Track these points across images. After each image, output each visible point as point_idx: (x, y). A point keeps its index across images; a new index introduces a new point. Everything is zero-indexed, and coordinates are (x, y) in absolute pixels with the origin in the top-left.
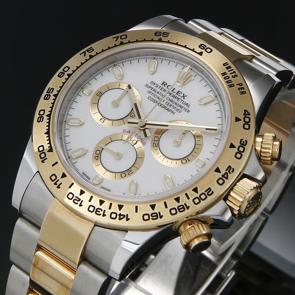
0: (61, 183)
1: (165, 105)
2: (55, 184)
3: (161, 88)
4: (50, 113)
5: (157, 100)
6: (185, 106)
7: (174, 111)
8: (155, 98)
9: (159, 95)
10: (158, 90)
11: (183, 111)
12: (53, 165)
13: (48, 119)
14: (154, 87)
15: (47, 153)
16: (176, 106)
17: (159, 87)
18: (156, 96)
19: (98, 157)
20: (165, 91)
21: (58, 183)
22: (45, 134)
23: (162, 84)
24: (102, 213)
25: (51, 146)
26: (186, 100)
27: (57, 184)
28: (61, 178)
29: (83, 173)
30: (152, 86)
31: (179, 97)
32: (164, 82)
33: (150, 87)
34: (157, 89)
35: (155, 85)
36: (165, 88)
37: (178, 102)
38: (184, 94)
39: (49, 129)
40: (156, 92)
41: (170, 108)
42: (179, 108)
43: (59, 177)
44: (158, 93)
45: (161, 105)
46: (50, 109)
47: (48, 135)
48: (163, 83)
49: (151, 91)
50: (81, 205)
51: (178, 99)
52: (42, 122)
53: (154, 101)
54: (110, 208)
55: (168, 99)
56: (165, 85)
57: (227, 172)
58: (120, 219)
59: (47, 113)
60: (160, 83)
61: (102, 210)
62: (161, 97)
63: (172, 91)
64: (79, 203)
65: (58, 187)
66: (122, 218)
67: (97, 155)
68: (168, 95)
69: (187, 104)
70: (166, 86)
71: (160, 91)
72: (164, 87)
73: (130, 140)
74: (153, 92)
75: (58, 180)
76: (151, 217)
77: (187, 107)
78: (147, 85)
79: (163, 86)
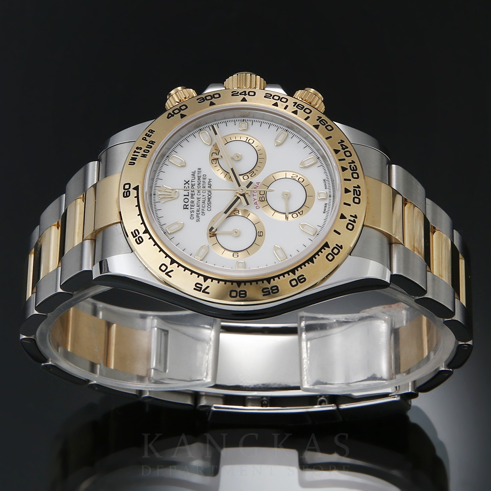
0: (351, 216)
1: (207, 192)
2: (354, 221)
3: (192, 207)
4: (290, 273)
5: (206, 202)
6: (196, 175)
7: (207, 181)
8: (207, 205)
9: (201, 204)
10: (195, 208)
11: (202, 174)
12: (339, 234)
13: (298, 270)
14: (195, 214)
15: (331, 248)
16: (202, 183)
17: (192, 210)
18: (204, 206)
19: (299, 213)
20: (193, 202)
21: (352, 219)
22: (313, 263)
23: (188, 208)
24: (352, 165)
25: (323, 248)
26: (189, 178)
27: (354, 220)
28: (346, 218)
29: (324, 212)
30: (195, 216)
31: (190, 186)
32: (184, 208)
33: (198, 216)
34: (195, 210)
35: (192, 214)
36: (189, 203)
37: (196, 183)
38: (185, 184)
39: (307, 261)
40: (199, 208)
41: (207, 186)
42: (201, 179)
43: (346, 221)
44: (199, 206)
45: (209, 195)
46: (286, 275)
47: (314, 258)
48: (186, 208)
49: (201, 213)
50: (359, 187)
51: (193, 185)
52: (303, 276)
53: (209, 203)
54: (344, 160)
55: (199, 194)
56: (186, 206)
57: (239, 94)
58: (347, 148)
59: (292, 276)
60: (188, 212)
61: (350, 166)
62: (201, 201)
63: (188, 195)
64: (357, 189)
65: (356, 217)
66: (345, 146)
67: (298, 214)
68: (196, 196)
69: (193, 175)
70: (187, 204)
71: (196, 205)
72: (189, 205)
73: (263, 198)
74: (201, 211)
75: (350, 220)
76: (327, 125)
77: (197, 173)
78: (198, 221)
79: (189, 207)
